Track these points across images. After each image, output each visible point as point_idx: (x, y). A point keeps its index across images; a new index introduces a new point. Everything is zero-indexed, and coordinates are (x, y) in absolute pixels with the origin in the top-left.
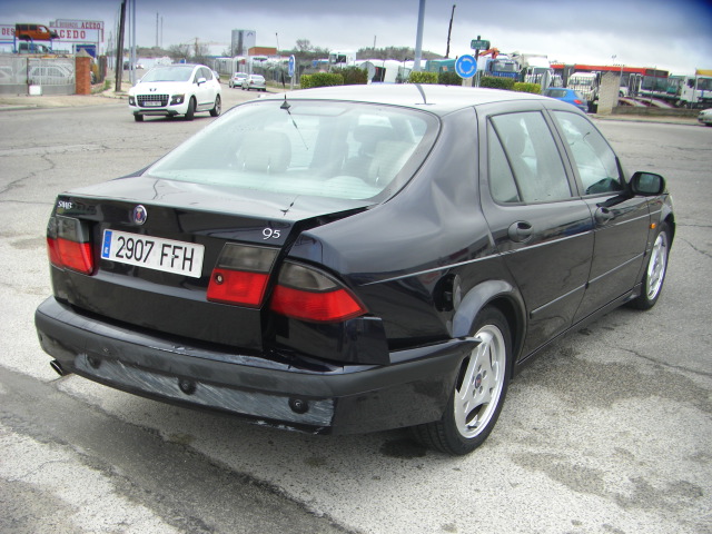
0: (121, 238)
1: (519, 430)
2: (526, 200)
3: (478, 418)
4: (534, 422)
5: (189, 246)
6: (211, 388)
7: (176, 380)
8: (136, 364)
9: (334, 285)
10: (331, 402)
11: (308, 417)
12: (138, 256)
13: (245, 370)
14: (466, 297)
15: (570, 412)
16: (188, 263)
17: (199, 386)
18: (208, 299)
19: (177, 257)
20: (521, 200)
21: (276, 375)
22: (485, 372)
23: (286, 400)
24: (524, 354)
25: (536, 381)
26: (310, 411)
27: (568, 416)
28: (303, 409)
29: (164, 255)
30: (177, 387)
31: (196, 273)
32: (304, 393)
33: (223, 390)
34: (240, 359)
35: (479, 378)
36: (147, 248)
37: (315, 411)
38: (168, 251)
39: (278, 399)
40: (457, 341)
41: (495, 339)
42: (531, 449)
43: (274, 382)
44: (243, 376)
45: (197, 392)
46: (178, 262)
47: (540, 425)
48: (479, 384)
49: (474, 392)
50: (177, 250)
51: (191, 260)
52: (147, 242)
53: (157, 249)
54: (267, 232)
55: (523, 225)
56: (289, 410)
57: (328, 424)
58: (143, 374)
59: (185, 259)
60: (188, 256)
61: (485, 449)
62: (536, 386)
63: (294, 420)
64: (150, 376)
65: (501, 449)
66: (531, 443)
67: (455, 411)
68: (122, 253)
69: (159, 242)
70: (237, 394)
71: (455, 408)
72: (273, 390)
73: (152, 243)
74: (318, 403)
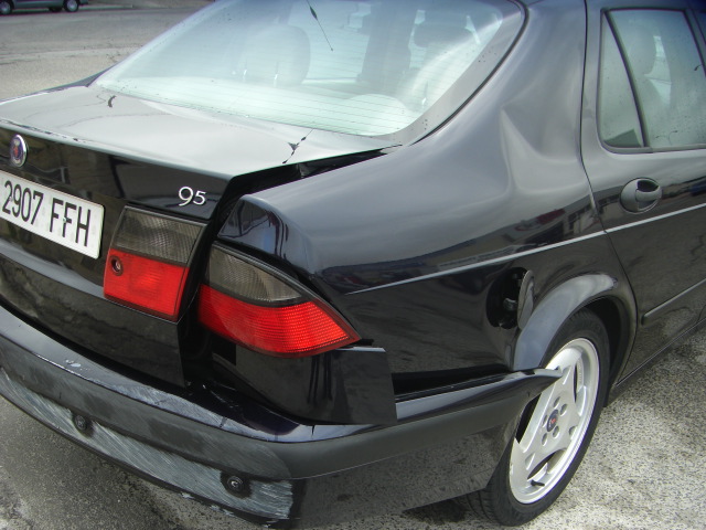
0: (8, 183)
1: (608, 482)
2: (654, 144)
3: (549, 469)
4: (630, 469)
5: (85, 205)
6: (113, 435)
7: (69, 413)
8: (21, 377)
9: (295, 296)
10: (288, 485)
11: (251, 503)
12: (26, 215)
13: (157, 416)
14: (542, 305)
15: (684, 454)
16: (82, 231)
17: (97, 428)
18: (107, 295)
19: (69, 221)
20: (646, 143)
21: (203, 433)
22: (564, 407)
23: (218, 473)
24: (627, 370)
25: (639, 396)
26: (254, 496)
27: (682, 461)
28: (244, 491)
29: (55, 216)
30: (70, 422)
31: (92, 251)
32: (242, 468)
33: (129, 441)
34: (153, 395)
35: (554, 416)
36: (35, 202)
37: (262, 497)
38: (60, 209)
39: (205, 469)
40: (521, 376)
41: (585, 357)
42: (622, 520)
43: (199, 444)
44: (155, 426)
45: (96, 436)
46: (71, 228)
47: (639, 475)
48: (553, 425)
49: (545, 436)
50: (70, 210)
51: (86, 228)
52: (36, 193)
53: (47, 205)
54: (186, 194)
55: (646, 185)
56: (222, 488)
57: (285, 517)
58: (30, 394)
59: (80, 226)
60: (84, 222)
61: (554, 514)
62: (638, 405)
63: (230, 504)
64: (38, 400)
65: (577, 515)
66: (623, 507)
67: (511, 472)
68: (9, 207)
69: (50, 194)
70: (148, 451)
71: (512, 467)
72: (196, 455)
73: (41, 195)
74: (265, 486)
